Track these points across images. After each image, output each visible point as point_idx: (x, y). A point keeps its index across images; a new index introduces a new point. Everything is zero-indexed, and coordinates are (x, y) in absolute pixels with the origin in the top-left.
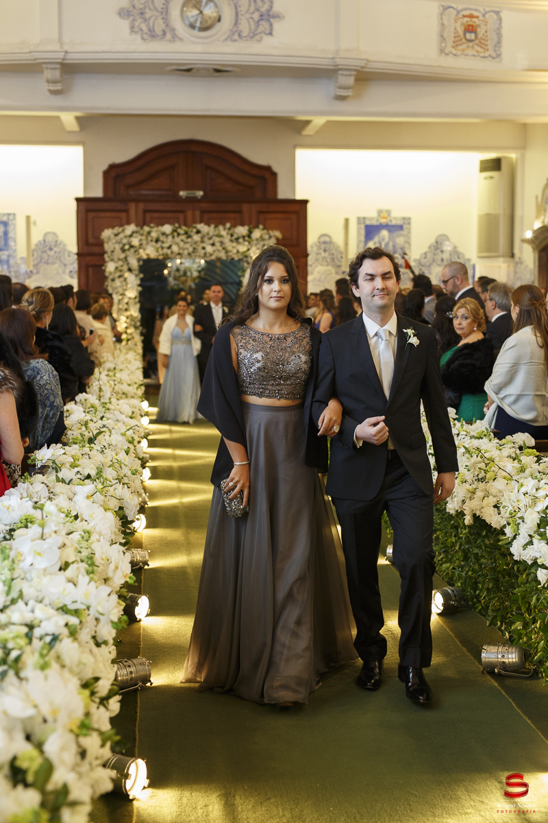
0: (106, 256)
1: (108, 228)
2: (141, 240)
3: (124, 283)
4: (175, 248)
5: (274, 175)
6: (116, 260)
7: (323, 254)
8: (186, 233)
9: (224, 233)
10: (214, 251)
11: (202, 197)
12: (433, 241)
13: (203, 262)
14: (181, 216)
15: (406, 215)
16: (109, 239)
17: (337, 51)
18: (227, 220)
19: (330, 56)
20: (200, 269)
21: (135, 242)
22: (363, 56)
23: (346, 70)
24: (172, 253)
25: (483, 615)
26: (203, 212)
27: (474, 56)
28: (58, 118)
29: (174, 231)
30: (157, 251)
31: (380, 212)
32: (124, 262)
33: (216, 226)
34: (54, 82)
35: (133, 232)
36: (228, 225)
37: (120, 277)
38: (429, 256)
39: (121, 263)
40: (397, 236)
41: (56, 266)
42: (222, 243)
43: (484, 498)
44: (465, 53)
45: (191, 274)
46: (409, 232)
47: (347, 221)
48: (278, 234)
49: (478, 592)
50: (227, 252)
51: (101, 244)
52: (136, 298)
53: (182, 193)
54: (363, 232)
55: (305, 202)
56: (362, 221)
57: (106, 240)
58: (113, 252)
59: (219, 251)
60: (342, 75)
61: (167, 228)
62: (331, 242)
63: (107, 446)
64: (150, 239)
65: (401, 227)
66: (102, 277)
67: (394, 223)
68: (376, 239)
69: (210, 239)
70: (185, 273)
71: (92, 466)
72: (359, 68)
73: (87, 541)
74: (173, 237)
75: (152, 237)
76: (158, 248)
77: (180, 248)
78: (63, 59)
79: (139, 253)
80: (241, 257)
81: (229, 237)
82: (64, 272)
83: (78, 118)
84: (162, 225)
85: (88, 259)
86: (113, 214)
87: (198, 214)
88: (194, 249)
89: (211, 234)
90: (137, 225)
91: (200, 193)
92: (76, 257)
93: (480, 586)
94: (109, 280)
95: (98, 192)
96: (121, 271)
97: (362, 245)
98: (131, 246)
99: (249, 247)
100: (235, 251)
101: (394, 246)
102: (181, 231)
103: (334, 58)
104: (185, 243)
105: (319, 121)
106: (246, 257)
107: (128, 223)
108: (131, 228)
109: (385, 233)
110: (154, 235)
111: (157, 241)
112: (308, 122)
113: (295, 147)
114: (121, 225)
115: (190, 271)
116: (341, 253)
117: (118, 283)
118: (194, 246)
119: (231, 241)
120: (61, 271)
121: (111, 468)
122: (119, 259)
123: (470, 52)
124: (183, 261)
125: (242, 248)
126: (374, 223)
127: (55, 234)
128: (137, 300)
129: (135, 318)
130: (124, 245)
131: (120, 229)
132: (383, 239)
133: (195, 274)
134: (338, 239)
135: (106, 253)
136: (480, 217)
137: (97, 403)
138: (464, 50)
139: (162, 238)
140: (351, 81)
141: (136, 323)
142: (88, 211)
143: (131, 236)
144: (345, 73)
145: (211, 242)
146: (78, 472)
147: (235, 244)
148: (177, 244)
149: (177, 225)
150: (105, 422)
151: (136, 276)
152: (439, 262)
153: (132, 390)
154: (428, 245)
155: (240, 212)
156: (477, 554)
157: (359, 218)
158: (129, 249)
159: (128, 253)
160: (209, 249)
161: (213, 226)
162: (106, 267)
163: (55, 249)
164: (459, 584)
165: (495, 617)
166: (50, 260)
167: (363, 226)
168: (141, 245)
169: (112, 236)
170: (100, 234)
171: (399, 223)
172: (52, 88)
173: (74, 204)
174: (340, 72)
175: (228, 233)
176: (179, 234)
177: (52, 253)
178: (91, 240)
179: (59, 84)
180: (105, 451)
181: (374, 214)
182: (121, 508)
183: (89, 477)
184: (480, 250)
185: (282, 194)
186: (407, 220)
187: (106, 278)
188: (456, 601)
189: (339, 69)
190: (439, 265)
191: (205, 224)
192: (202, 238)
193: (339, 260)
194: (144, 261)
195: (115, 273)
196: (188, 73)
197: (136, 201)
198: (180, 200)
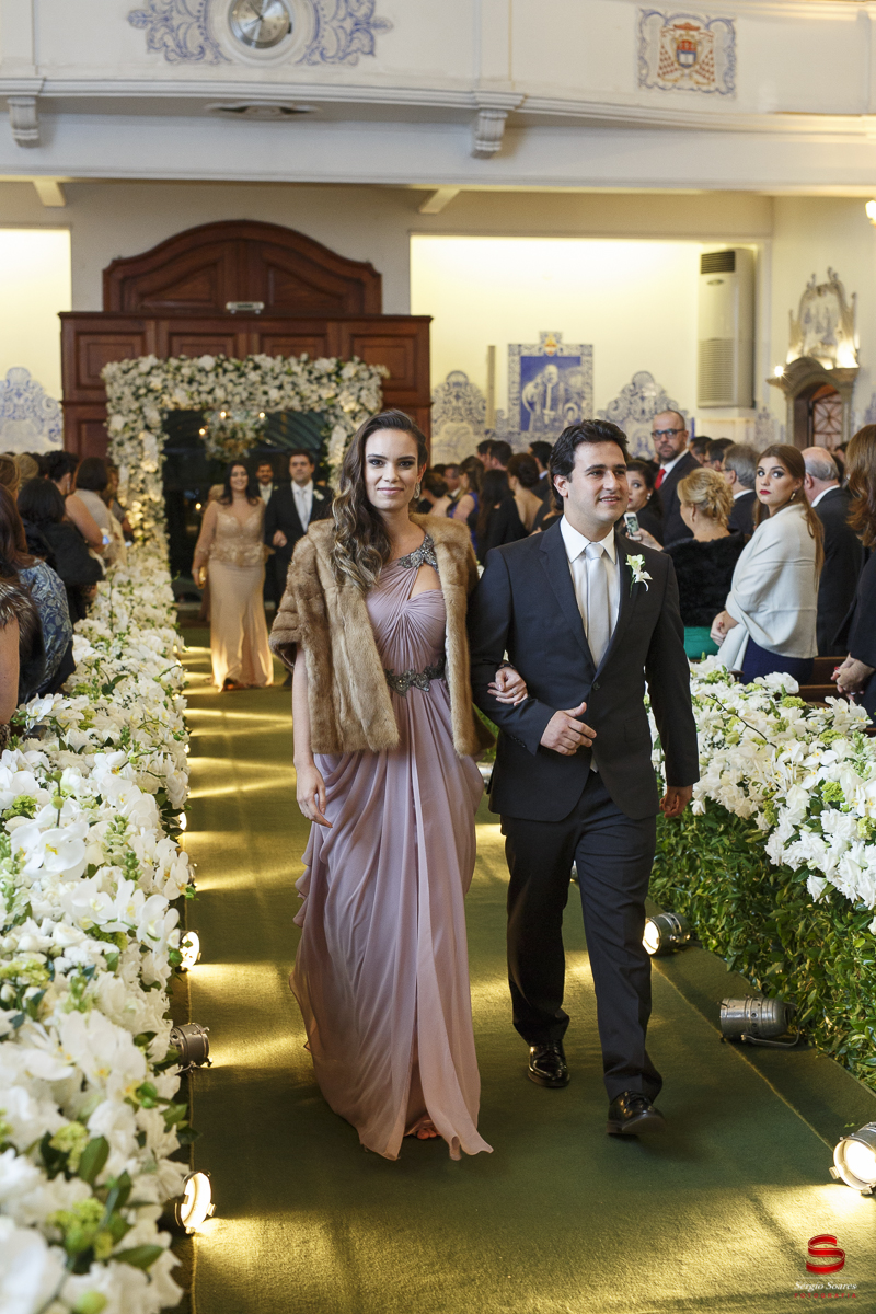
0: (109, 405)
1: (112, 361)
2: (165, 380)
3: (139, 449)
4: (219, 393)
5: (377, 277)
6: (125, 412)
7: (454, 403)
8: (237, 369)
9: (297, 369)
10: (282, 398)
11: (262, 311)
12: (627, 381)
13: (262, 415)
14: (229, 342)
15: (586, 341)
16: (114, 377)
17: (478, 81)
18: (303, 348)
19: (467, 89)
20: (257, 426)
21: (156, 382)
22: (516, 89)
23: (491, 110)
24: (215, 400)
25: (720, 956)
26: (263, 336)
27: (692, 89)
28: (31, 184)
29: (218, 365)
30: (191, 398)
31: (544, 336)
32: (138, 415)
33: (284, 359)
34: (26, 127)
35: (152, 368)
36: (304, 357)
37: (131, 438)
38: (621, 405)
39: (133, 417)
40: (573, 374)
41: (28, 421)
42: (294, 385)
43: (722, 773)
44: (680, 84)
45: (245, 435)
46: (591, 368)
47: (492, 349)
48: (383, 370)
49: (712, 920)
50: (302, 399)
51: (101, 387)
52: (157, 472)
53: (229, 306)
54: (517, 368)
55: (428, 320)
56: (516, 351)
57: (108, 381)
58: (120, 399)
59: (289, 397)
60: (485, 118)
61: (207, 362)
62: (467, 384)
63: (133, 697)
64: (179, 378)
65: (577, 360)
66: (103, 440)
67: (566, 353)
68: (538, 379)
69: (276, 378)
70: (234, 434)
71: (114, 725)
72: (512, 108)
73: (121, 833)
74: (217, 375)
75: (183, 376)
76: (192, 393)
77: (227, 394)
78: (40, 91)
79: (162, 400)
80: (325, 407)
81: (306, 375)
82: (40, 432)
83: (60, 185)
84: (199, 356)
85: (80, 409)
86: (121, 339)
87: (255, 338)
88: (251, 394)
89: (277, 370)
90: (158, 357)
91: (259, 306)
92: (60, 407)
93: (716, 910)
94: (114, 444)
95: (95, 304)
96: (133, 429)
97: (516, 388)
98: (150, 391)
99: (338, 391)
100: (315, 398)
101: (566, 390)
102: (229, 367)
103: (472, 92)
104: (235, 385)
105: (448, 192)
106: (333, 406)
107: (145, 353)
108: (149, 361)
109: (552, 369)
110: (186, 371)
111: (191, 381)
112: (431, 193)
113: (410, 232)
114: (133, 357)
115: (242, 429)
116: (484, 401)
117: (128, 448)
118: (251, 389)
119: (309, 381)
120: (35, 431)
121: (142, 730)
122: (130, 411)
123: (687, 83)
124: (231, 413)
125: (327, 393)
126: (535, 353)
127: (25, 370)
128: (159, 476)
129: (158, 503)
130: (138, 388)
131: (132, 363)
132: (550, 379)
133: (250, 435)
134: (479, 379)
136: (702, 345)
137: (107, 633)
138: (676, 81)
139: (199, 377)
140: (499, 128)
141: (157, 513)
142: (79, 333)
143: (149, 374)
144: (489, 115)
145: (277, 383)
146: (93, 735)
147: (315, 387)
148: (222, 386)
149: (222, 356)
150: (125, 661)
151: (158, 437)
152: (638, 416)
153: (161, 614)
154: (620, 389)
155: (323, 335)
156: (710, 862)
157: (510, 345)
158: (146, 395)
159: (144, 400)
160: (274, 394)
161: (279, 358)
162: (109, 423)
163: (26, 395)
164: (682, 910)
165: (738, 958)
166: (18, 413)
167: (517, 358)
168: (165, 387)
169: (119, 374)
170: (100, 371)
171: (575, 353)
172: (21, 137)
174: (482, 114)
175: (303, 370)
176: (225, 371)
177: (21, 401)
178: (85, 380)
179: (34, 131)
180: (131, 705)
181: (534, 339)
182: (161, 790)
183: (110, 742)
184: (703, 396)
185: (390, 307)
187: (110, 440)
188: (678, 935)
189: (481, 109)
190: (638, 420)
191: (268, 355)
192: (262, 377)
193: (479, 413)
194: (170, 413)
195: (124, 432)
196: (240, 115)
197: (157, 319)
198: (227, 316)
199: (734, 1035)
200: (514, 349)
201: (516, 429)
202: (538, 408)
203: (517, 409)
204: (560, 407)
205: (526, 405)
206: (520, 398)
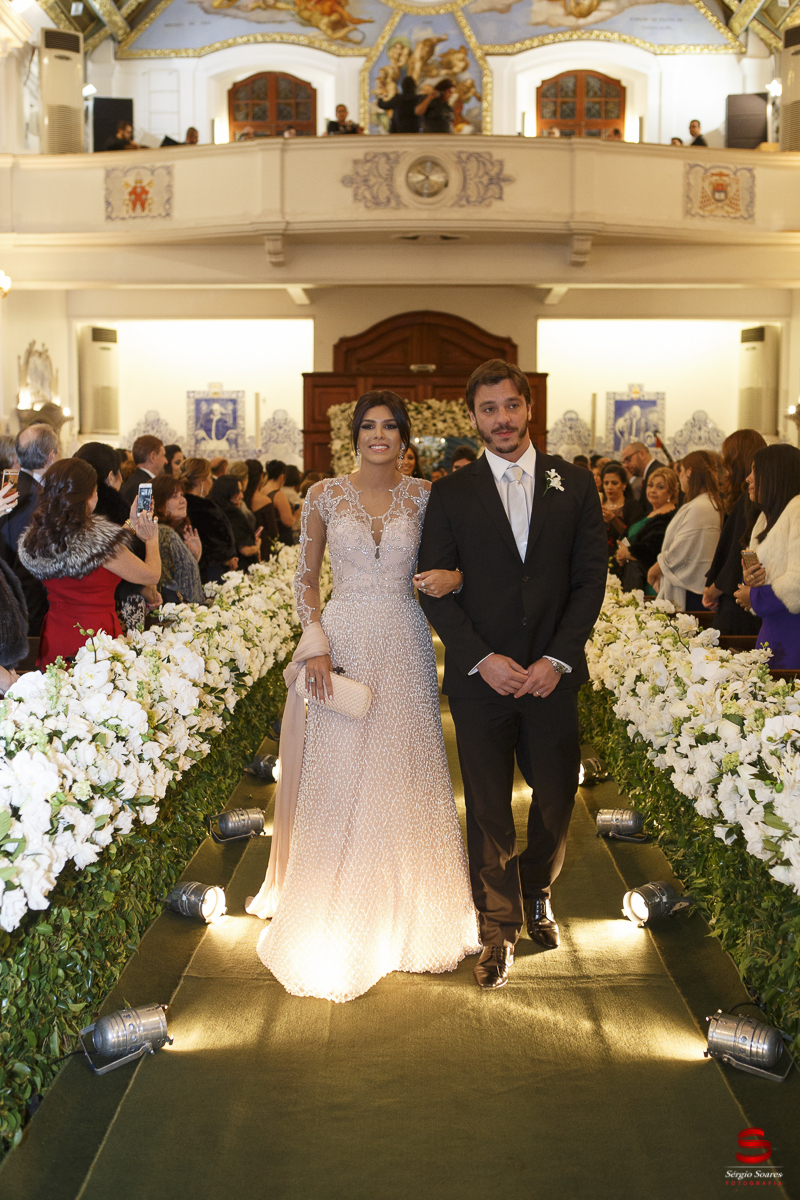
0: (332, 433)
1: (335, 404)
3: (351, 462)
5: (515, 347)
6: (342, 438)
7: (569, 432)
8: (416, 409)
9: (456, 409)
10: (446, 428)
11: (435, 371)
12: (690, 417)
13: (443, 441)
14: (412, 391)
15: (660, 390)
16: (336, 415)
17: (572, 215)
19: (565, 220)
20: (440, 448)
22: (598, 219)
23: (582, 234)
26: (435, 387)
27: (724, 217)
28: (285, 290)
31: (631, 387)
33: (448, 402)
34: (276, 253)
37: (346, 455)
38: (685, 433)
40: (651, 412)
41: (286, 444)
42: (454, 419)
44: (714, 213)
45: (431, 453)
46: (663, 408)
47: (594, 396)
50: (459, 428)
51: (327, 421)
53: (413, 367)
54: (612, 408)
55: (545, 375)
56: (612, 396)
57: (332, 417)
58: (339, 429)
59: (450, 427)
60: (579, 240)
62: (577, 419)
65: (653, 403)
66: (328, 456)
67: (646, 398)
68: (627, 416)
69: (442, 415)
72: (596, 232)
78: (285, 230)
81: (462, 413)
82: (293, 452)
83: (306, 291)
85: (313, 436)
86: (341, 390)
87: (429, 388)
88: (425, 425)
89: (443, 409)
91: (432, 367)
92: (302, 435)
94: (335, 459)
95: (328, 367)
96: (348, 449)
97: (611, 422)
100: (468, 428)
101: (646, 423)
103: (567, 222)
105: (559, 289)
109: (636, 409)
112: (549, 291)
113: (538, 317)
114: (348, 401)
115: (429, 450)
116: (589, 431)
117: (344, 462)
119: (464, 417)
120: (290, 450)
123: (720, 213)
124: (422, 439)
126: (625, 398)
127: (285, 412)
131: (347, 406)
132: (635, 416)
133: (435, 454)
134: (586, 417)
135: (332, 430)
136: (742, 392)
138: (712, 211)
140: (587, 246)
142: (315, 386)
144: (581, 237)
145: (442, 418)
147: (467, 421)
152: (696, 441)
154: (684, 422)
157: (608, 394)
160: (441, 425)
161: (445, 401)
162: (332, 445)
163: (285, 427)
166: (280, 439)
167: (612, 402)
169: (339, 413)
170: (326, 411)
171: (652, 398)
172: (274, 260)
173: (301, 379)
174: (576, 237)
177: (281, 431)
178: (318, 417)
179: (282, 256)
181: (625, 389)
185: (523, 366)
186: (661, 396)
187: (333, 456)
188: (599, 773)
189: (576, 234)
190: (697, 444)
191: (437, 399)
192: (433, 414)
193: (585, 438)
195: (341, 451)
196: (415, 241)
197: (365, 376)
198: (411, 374)
199: (604, 833)
200: (610, 396)
201: (611, 450)
202: (626, 435)
203: (612, 436)
204: (642, 434)
205: (619, 434)
206: (614, 429)
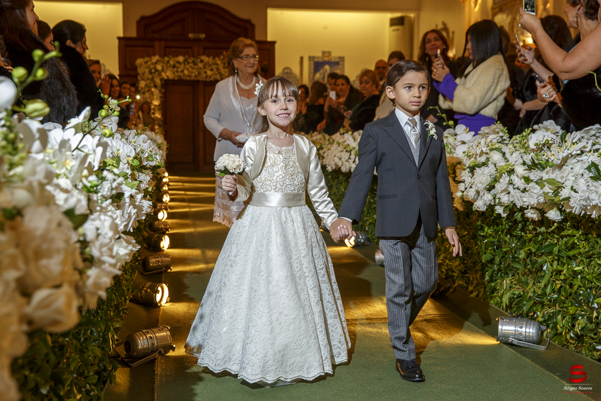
0: (139, 77)
1: (140, 58)
2: (163, 66)
3: (151, 95)
4: (186, 72)
5: (253, 26)
6: (146, 79)
8: (193, 62)
9: (219, 62)
10: (213, 75)
11: (204, 38)
14: (190, 51)
15: (341, 55)
16: (141, 65)
18: (221, 54)
21: (159, 67)
24: (184, 75)
26: (205, 48)
29: (185, 60)
30: (174, 74)
31: (324, 53)
32: (151, 81)
33: (214, 58)
35: (157, 61)
36: (222, 57)
37: (148, 91)
39: (149, 81)
40: (337, 67)
42: (218, 69)
46: (343, 66)
47: (302, 58)
50: (221, 75)
51: (135, 68)
52: (159, 105)
53: (190, 35)
54: (312, 66)
55: (273, 43)
57: (139, 66)
58: (143, 74)
59: (215, 74)
61: (181, 59)
62: (291, 73)
64: (169, 65)
65: (338, 63)
67: (333, 60)
68: (321, 71)
69: (210, 66)
74: (185, 64)
75: (170, 65)
76: (174, 72)
77: (189, 72)
79: (161, 75)
81: (223, 65)
84: (177, 56)
86: (144, 49)
87: (201, 49)
89: (210, 62)
90: (160, 56)
91: (203, 36)
94: (141, 93)
95: (133, 34)
96: (149, 87)
97: (312, 75)
98: (156, 70)
102: (190, 61)
104: (193, 68)
107: (154, 55)
108: (155, 58)
109: (327, 67)
110: (172, 62)
111: (174, 67)
113: (267, 7)
114: (150, 56)
116: (298, 80)
117: (147, 95)
118: (199, 71)
119: (224, 68)
122: (148, 79)
126: (320, 60)
128: (160, 107)
129: (160, 119)
130: (151, 69)
131: (149, 59)
132: (326, 71)
134: (296, 70)
135: (139, 74)
139: (177, 65)
142: (127, 46)
143: (156, 63)
145: (210, 68)
148: (188, 69)
149: (187, 57)
151: (160, 91)
154: (355, 75)
157: (309, 57)
158: (155, 73)
159: (154, 75)
160: (209, 73)
161: (211, 58)
162: (139, 84)
167: (312, 62)
168: (163, 69)
169: (143, 63)
170: (135, 62)
171: (337, 60)
173: (117, 42)
175: (221, 63)
176: (188, 63)
178: (129, 66)
181: (320, 54)
185: (259, 37)
186: (342, 59)
191: (206, 56)
192: (204, 66)
194: (165, 80)
195: (145, 88)
197: (160, 40)
198: (189, 40)
200: (311, 58)
206: (313, 79)
